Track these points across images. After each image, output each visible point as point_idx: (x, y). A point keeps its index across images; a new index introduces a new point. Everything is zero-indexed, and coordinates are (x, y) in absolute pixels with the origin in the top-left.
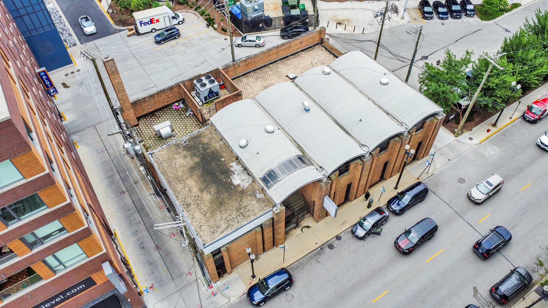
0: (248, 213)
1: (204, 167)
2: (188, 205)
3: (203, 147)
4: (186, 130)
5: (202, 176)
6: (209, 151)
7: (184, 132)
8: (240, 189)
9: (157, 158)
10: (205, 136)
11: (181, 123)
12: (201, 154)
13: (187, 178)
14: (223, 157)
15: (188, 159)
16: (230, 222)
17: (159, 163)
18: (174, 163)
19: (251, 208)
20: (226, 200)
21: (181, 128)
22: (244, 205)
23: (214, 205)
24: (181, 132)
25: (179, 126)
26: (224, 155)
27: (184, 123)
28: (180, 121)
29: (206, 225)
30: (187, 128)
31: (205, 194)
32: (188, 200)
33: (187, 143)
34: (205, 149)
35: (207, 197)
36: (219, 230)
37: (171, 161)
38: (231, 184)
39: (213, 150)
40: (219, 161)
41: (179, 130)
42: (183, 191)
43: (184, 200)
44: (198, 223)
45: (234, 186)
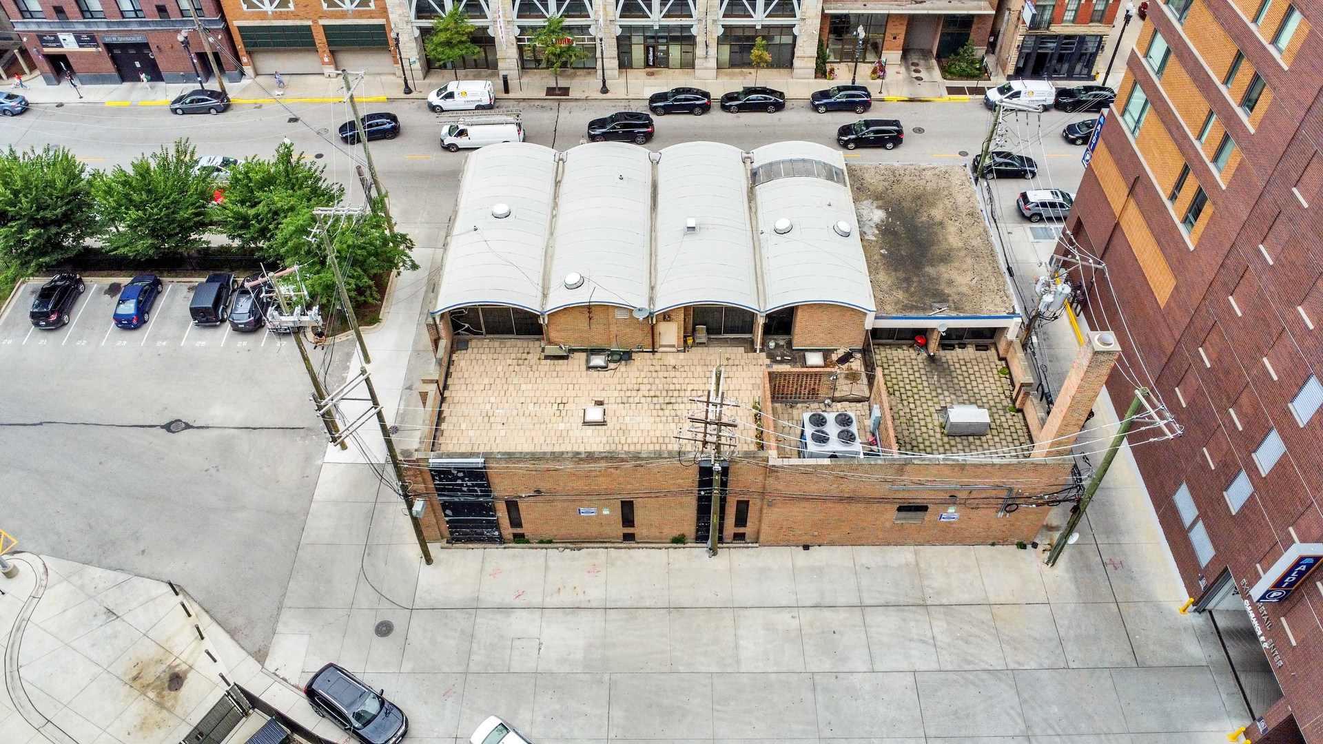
0: (886, 173)
1: (923, 255)
2: (971, 214)
3: (909, 285)
4: (914, 413)
5: (933, 243)
6: (901, 275)
7: (919, 409)
8: (880, 202)
9: (1004, 302)
10: (896, 304)
11: (918, 433)
12: (917, 275)
13: (959, 250)
14: (883, 255)
15: (946, 276)
16: (917, 174)
17: (1002, 293)
18: (974, 281)
19: (878, 176)
20: (909, 199)
21: (923, 423)
22: (886, 184)
23: (931, 199)
24: (927, 413)
25: (924, 429)
26: (876, 257)
27: (912, 430)
28: (920, 440)
29: (953, 184)
30: (908, 416)
31: (938, 217)
32: (968, 220)
33: (937, 305)
34: (907, 280)
35: (937, 213)
36: (937, 171)
37: (979, 287)
38: (889, 214)
39: (893, 274)
40: (891, 253)
41: (928, 419)
42: (972, 235)
43: (976, 224)
44: (964, 190)
45: (887, 210)
